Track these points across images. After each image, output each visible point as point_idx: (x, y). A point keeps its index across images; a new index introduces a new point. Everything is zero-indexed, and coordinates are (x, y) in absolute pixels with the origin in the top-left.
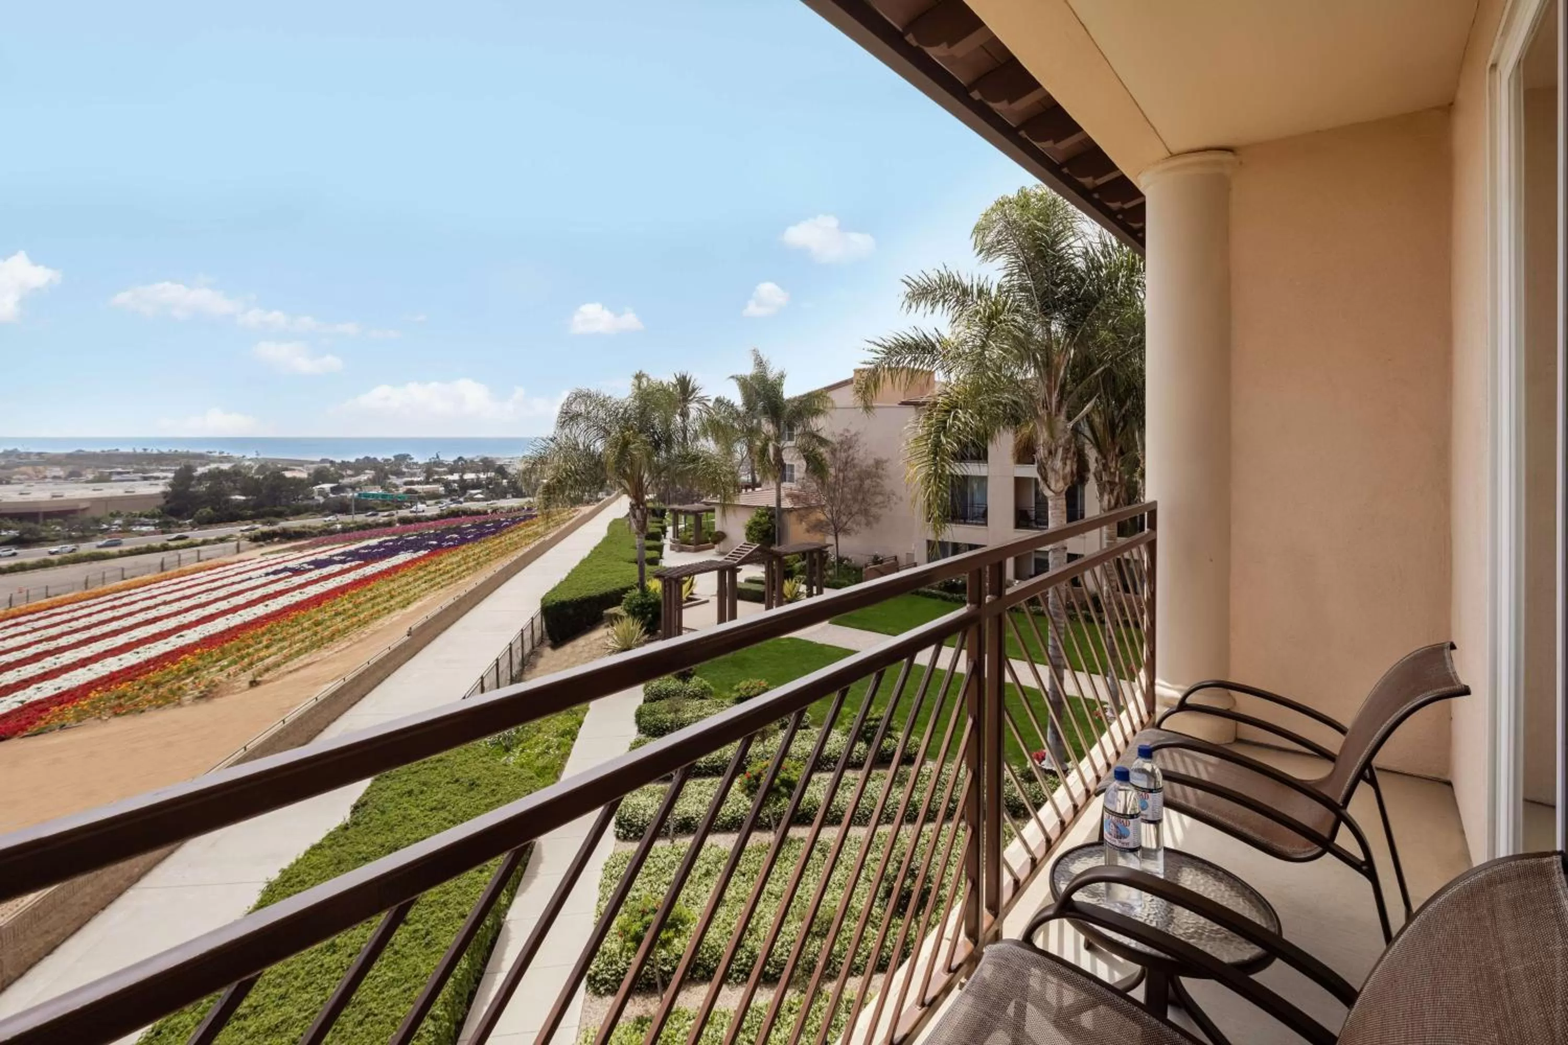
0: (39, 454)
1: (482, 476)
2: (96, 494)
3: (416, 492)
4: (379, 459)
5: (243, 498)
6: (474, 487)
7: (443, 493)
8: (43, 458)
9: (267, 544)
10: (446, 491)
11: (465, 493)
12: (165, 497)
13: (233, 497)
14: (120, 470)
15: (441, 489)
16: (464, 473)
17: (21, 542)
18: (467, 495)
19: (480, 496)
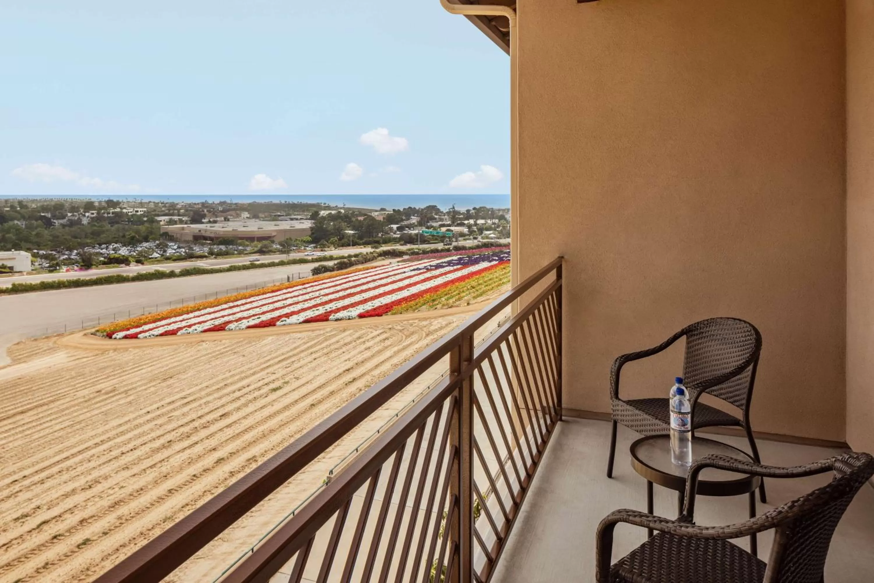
0: (236, 204)
1: (489, 221)
2: (276, 228)
3: (453, 231)
4: (417, 208)
5: (352, 232)
6: (487, 229)
7: (467, 233)
8: (238, 206)
9: (386, 258)
10: (469, 231)
11: (481, 233)
12: (311, 231)
13: (347, 232)
14: (279, 214)
15: (465, 230)
16: (477, 220)
17: (261, 252)
18: (483, 235)
19: (492, 235)
